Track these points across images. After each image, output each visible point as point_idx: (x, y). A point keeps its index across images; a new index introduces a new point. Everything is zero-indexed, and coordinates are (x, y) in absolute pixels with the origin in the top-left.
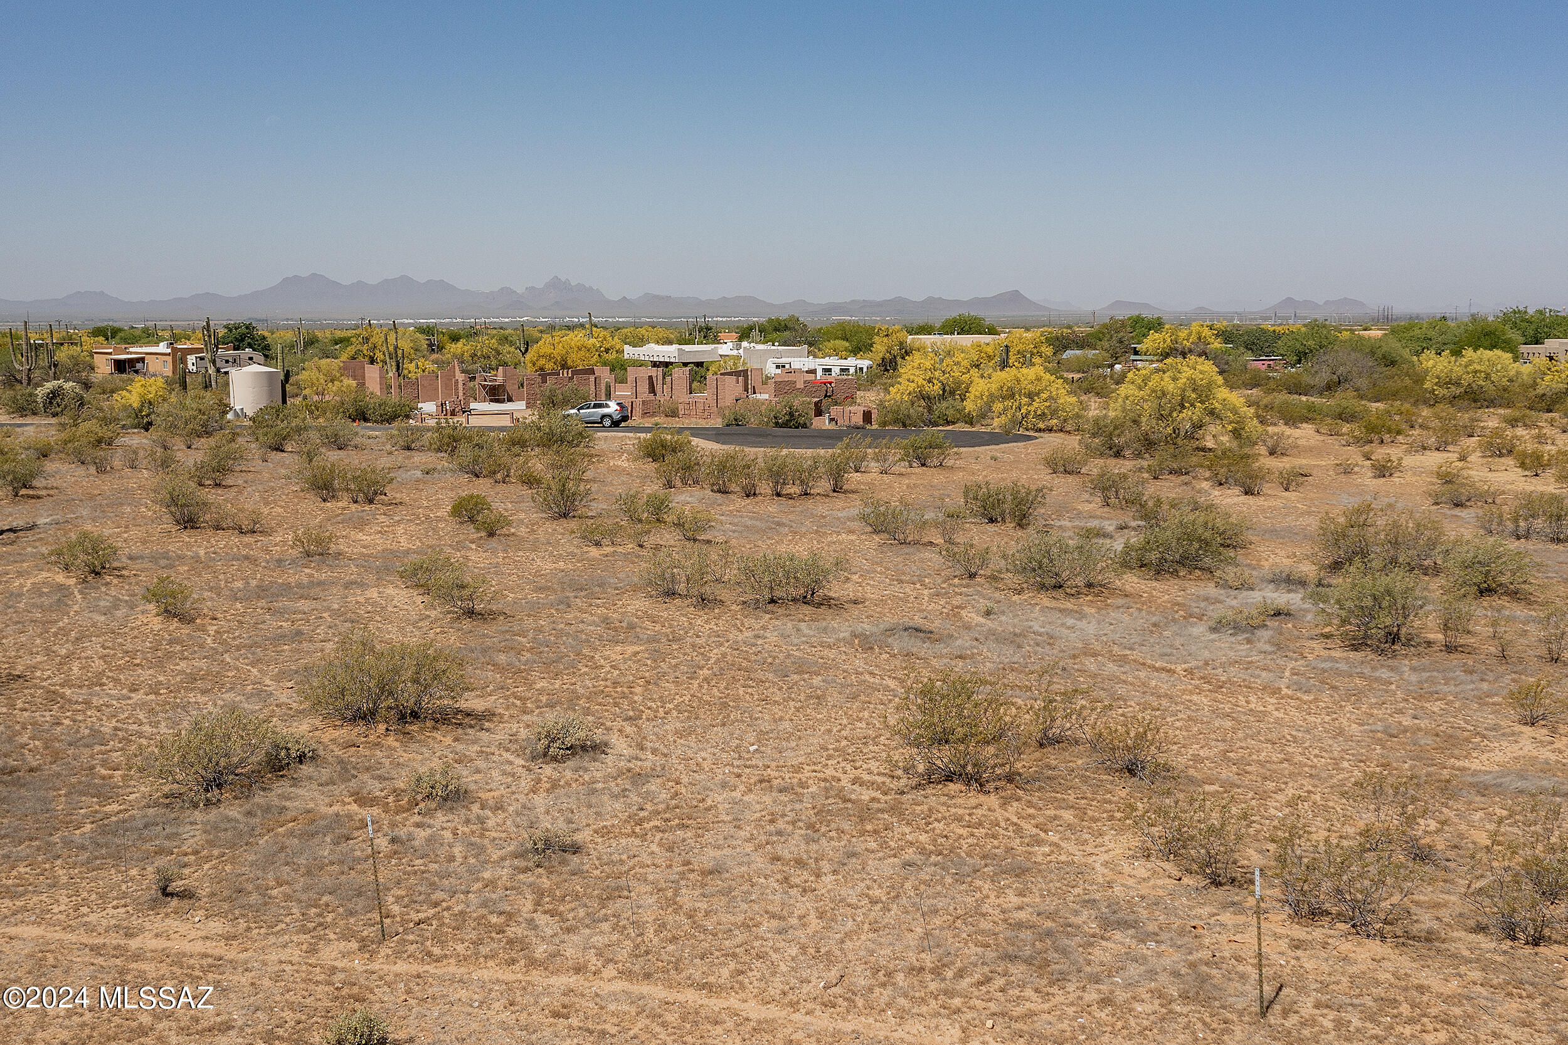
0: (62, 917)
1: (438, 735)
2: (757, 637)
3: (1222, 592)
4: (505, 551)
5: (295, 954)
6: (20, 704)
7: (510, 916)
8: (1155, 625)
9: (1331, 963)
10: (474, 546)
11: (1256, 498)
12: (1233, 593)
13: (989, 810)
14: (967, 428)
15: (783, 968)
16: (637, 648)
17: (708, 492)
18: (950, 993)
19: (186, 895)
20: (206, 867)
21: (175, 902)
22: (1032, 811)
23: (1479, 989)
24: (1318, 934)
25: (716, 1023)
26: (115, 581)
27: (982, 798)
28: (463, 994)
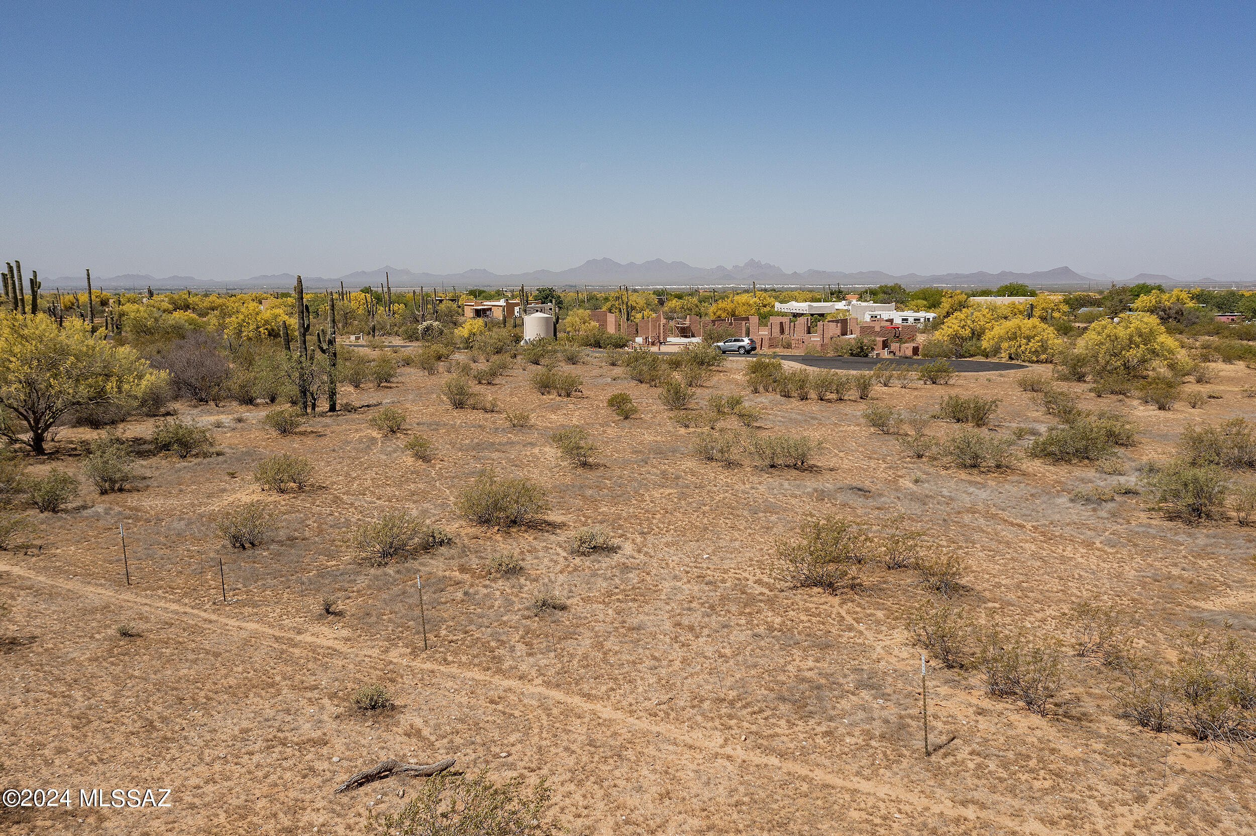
0: (272, 620)
1: (526, 535)
2: (752, 488)
3: (1098, 475)
4: (630, 428)
5: (375, 652)
6: (318, 503)
7: (503, 643)
8: (1032, 495)
9: (998, 726)
10: (613, 425)
11: (1166, 412)
12: (1104, 476)
13: (831, 606)
14: (983, 359)
15: (640, 690)
16: (672, 491)
17: (779, 396)
18: (730, 717)
19: (340, 614)
20: (360, 599)
21: (331, 617)
22: (858, 609)
23: (1096, 756)
24: (1000, 706)
25: (579, 718)
26: (402, 437)
27: (830, 598)
28: (450, 684)
